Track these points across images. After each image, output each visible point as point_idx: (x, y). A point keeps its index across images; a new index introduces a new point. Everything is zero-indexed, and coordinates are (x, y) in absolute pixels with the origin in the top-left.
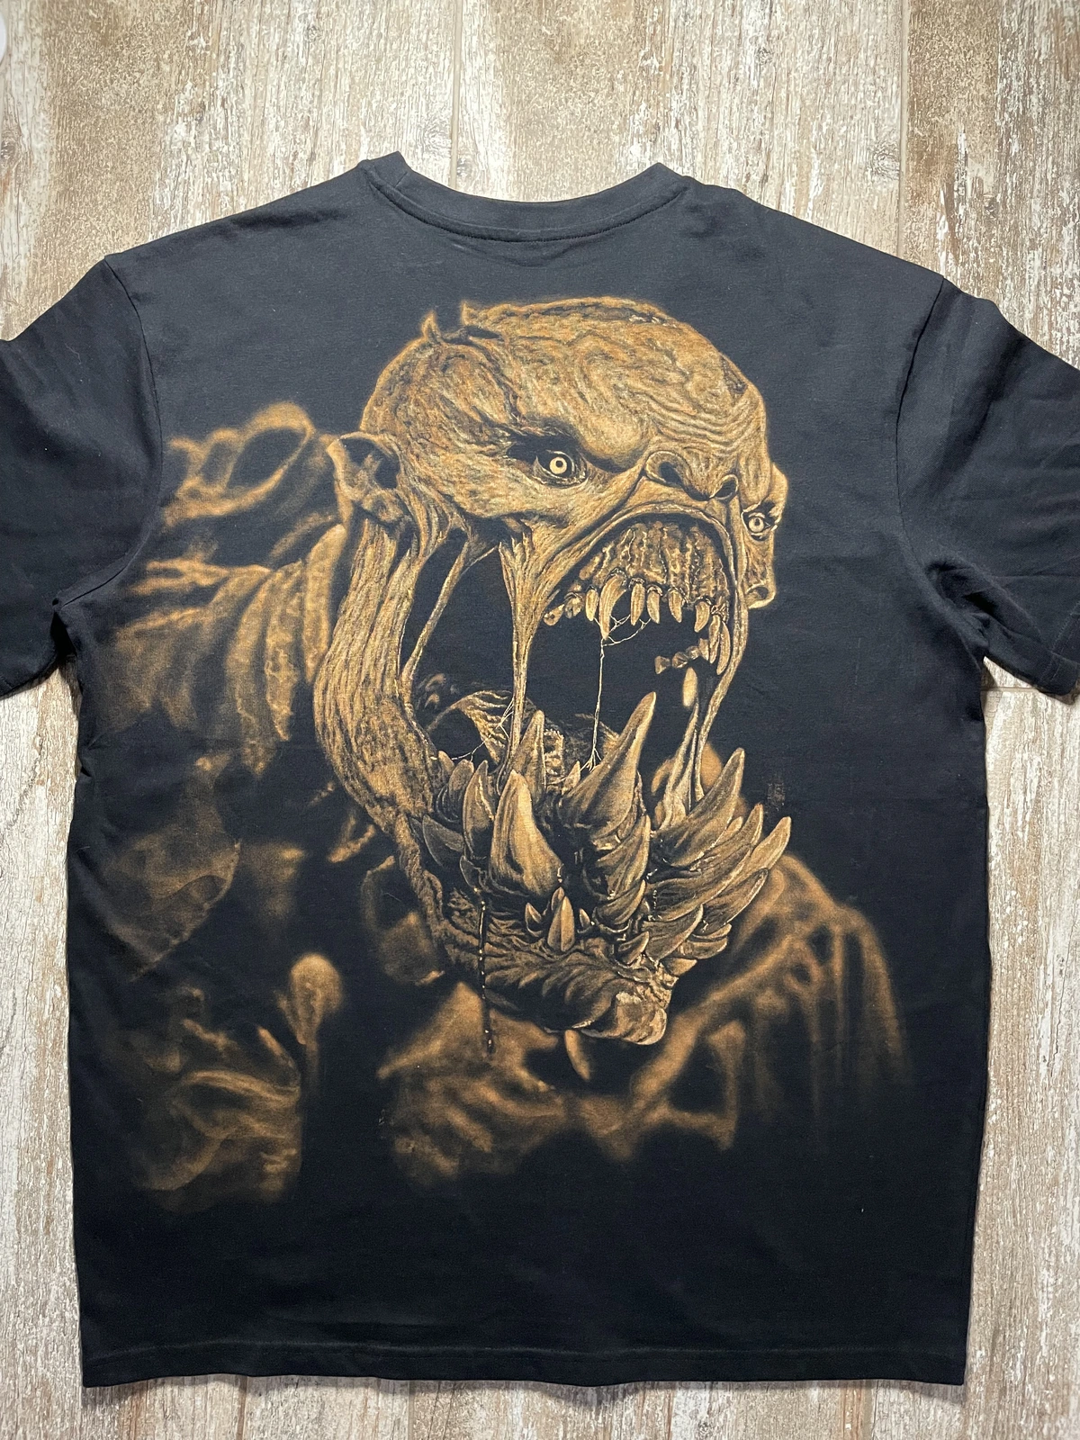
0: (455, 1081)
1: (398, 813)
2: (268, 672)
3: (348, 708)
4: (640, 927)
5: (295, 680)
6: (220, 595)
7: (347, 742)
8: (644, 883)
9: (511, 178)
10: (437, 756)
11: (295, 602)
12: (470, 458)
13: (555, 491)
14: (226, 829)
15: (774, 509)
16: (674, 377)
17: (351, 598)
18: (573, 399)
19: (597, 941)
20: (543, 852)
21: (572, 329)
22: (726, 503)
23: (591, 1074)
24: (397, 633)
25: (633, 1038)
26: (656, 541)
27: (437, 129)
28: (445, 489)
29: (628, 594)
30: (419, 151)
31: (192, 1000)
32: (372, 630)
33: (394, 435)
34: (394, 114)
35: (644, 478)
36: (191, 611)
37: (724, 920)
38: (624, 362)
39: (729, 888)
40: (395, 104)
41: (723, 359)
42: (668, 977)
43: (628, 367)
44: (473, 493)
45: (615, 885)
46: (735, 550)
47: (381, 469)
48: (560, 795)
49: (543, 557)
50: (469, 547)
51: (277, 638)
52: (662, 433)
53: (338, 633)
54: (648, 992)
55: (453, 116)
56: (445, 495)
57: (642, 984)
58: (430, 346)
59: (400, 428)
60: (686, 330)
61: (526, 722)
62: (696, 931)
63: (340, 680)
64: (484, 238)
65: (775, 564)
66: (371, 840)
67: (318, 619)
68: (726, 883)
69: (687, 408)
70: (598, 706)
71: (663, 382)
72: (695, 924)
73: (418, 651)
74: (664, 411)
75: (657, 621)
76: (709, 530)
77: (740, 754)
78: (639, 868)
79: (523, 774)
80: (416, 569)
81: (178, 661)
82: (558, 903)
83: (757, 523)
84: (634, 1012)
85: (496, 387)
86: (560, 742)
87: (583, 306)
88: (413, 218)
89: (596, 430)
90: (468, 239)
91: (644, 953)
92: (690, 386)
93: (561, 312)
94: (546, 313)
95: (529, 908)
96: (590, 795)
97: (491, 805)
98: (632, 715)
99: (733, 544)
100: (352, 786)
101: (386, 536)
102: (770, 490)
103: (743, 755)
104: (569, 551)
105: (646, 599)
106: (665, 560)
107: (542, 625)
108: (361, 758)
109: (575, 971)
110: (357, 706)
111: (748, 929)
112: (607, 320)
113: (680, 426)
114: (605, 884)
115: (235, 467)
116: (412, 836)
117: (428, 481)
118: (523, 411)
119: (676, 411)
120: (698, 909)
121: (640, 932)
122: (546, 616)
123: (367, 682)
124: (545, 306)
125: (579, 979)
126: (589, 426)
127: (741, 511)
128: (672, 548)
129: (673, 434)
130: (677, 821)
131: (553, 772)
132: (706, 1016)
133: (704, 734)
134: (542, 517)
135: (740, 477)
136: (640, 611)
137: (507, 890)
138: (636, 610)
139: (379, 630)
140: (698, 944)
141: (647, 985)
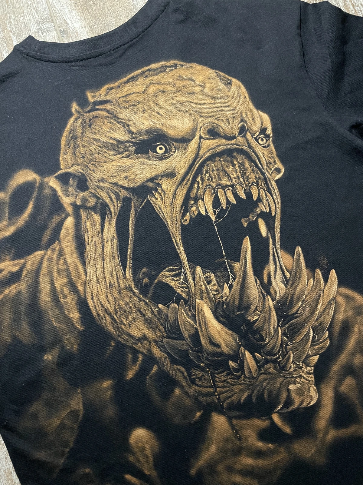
0: (229, 462)
1: (150, 343)
2: (62, 300)
3: (107, 303)
4: (286, 350)
5: (76, 298)
6: (25, 273)
7: (113, 318)
8: (279, 329)
9: (87, 29)
10: (158, 307)
11: (62, 261)
12: (119, 162)
13: (164, 162)
14: (70, 385)
15: (267, 131)
16: (197, 89)
17: (88, 249)
18: (155, 116)
19: (269, 365)
20: (226, 333)
21: (142, 85)
22: (244, 136)
23: (291, 430)
24: (116, 257)
25: (305, 405)
26: (219, 166)
27: (45, 20)
28: (112, 181)
29: (217, 195)
30: (40, 33)
31: (87, 475)
32: (104, 260)
33: (79, 165)
34: (23, 22)
35: (202, 140)
36: (13, 286)
37: (324, 330)
38: (172, 91)
39: (320, 314)
40: (22, 18)
41: (216, 73)
42: (309, 368)
43: (174, 93)
44: (126, 177)
45: (266, 335)
46: (257, 156)
47: (78, 183)
48: (223, 303)
49: (171, 194)
50: (134, 203)
51: (60, 282)
52: (202, 116)
53: (88, 268)
54: (302, 380)
55: (50, 13)
56: (113, 184)
57: (298, 377)
58: (79, 117)
59: (80, 161)
60: (194, 66)
61: (193, 274)
62: (313, 341)
63: (97, 290)
64: (85, 59)
65: (278, 155)
66: (143, 361)
67: (76, 265)
68: (317, 312)
69: (209, 100)
70: (224, 253)
71: (193, 93)
72: (311, 338)
73: (129, 261)
74: (199, 106)
75: (235, 203)
76: (241, 152)
77: (299, 249)
78: (274, 322)
79: (202, 299)
80: (113, 223)
81: (16, 313)
82: (244, 355)
83: (262, 140)
84: (300, 392)
85: (118, 124)
86: (213, 277)
87: (143, 73)
88: (49, 63)
89: (172, 127)
90: (78, 63)
91: (293, 361)
92: (206, 90)
93: (134, 79)
94: (127, 82)
95: (231, 363)
96: (237, 296)
97: (192, 320)
98: (242, 251)
99: (255, 153)
100: (123, 338)
101: (93, 213)
102: (262, 123)
103: (300, 249)
104: (181, 187)
105: (226, 195)
106: (227, 174)
107: (182, 225)
108: (122, 323)
109: (265, 384)
110: (111, 299)
111: (337, 329)
112: (157, 75)
113: (209, 110)
114: (262, 336)
115: (9, 209)
116: (161, 351)
117: (103, 180)
118: (134, 130)
119: (204, 104)
120: (309, 330)
121: (287, 352)
122: (183, 221)
123: (111, 286)
124: (125, 79)
125: (268, 387)
126: (167, 126)
127: (253, 138)
128: (228, 167)
129: (207, 115)
130: (283, 292)
131: (215, 293)
132: (334, 379)
133: (278, 246)
134: (163, 176)
135: (246, 122)
136: (225, 201)
137: (217, 358)
138: (223, 201)
139: (107, 259)
140: (316, 347)
141: (301, 376)
